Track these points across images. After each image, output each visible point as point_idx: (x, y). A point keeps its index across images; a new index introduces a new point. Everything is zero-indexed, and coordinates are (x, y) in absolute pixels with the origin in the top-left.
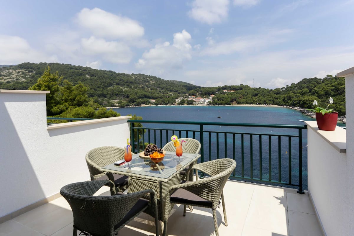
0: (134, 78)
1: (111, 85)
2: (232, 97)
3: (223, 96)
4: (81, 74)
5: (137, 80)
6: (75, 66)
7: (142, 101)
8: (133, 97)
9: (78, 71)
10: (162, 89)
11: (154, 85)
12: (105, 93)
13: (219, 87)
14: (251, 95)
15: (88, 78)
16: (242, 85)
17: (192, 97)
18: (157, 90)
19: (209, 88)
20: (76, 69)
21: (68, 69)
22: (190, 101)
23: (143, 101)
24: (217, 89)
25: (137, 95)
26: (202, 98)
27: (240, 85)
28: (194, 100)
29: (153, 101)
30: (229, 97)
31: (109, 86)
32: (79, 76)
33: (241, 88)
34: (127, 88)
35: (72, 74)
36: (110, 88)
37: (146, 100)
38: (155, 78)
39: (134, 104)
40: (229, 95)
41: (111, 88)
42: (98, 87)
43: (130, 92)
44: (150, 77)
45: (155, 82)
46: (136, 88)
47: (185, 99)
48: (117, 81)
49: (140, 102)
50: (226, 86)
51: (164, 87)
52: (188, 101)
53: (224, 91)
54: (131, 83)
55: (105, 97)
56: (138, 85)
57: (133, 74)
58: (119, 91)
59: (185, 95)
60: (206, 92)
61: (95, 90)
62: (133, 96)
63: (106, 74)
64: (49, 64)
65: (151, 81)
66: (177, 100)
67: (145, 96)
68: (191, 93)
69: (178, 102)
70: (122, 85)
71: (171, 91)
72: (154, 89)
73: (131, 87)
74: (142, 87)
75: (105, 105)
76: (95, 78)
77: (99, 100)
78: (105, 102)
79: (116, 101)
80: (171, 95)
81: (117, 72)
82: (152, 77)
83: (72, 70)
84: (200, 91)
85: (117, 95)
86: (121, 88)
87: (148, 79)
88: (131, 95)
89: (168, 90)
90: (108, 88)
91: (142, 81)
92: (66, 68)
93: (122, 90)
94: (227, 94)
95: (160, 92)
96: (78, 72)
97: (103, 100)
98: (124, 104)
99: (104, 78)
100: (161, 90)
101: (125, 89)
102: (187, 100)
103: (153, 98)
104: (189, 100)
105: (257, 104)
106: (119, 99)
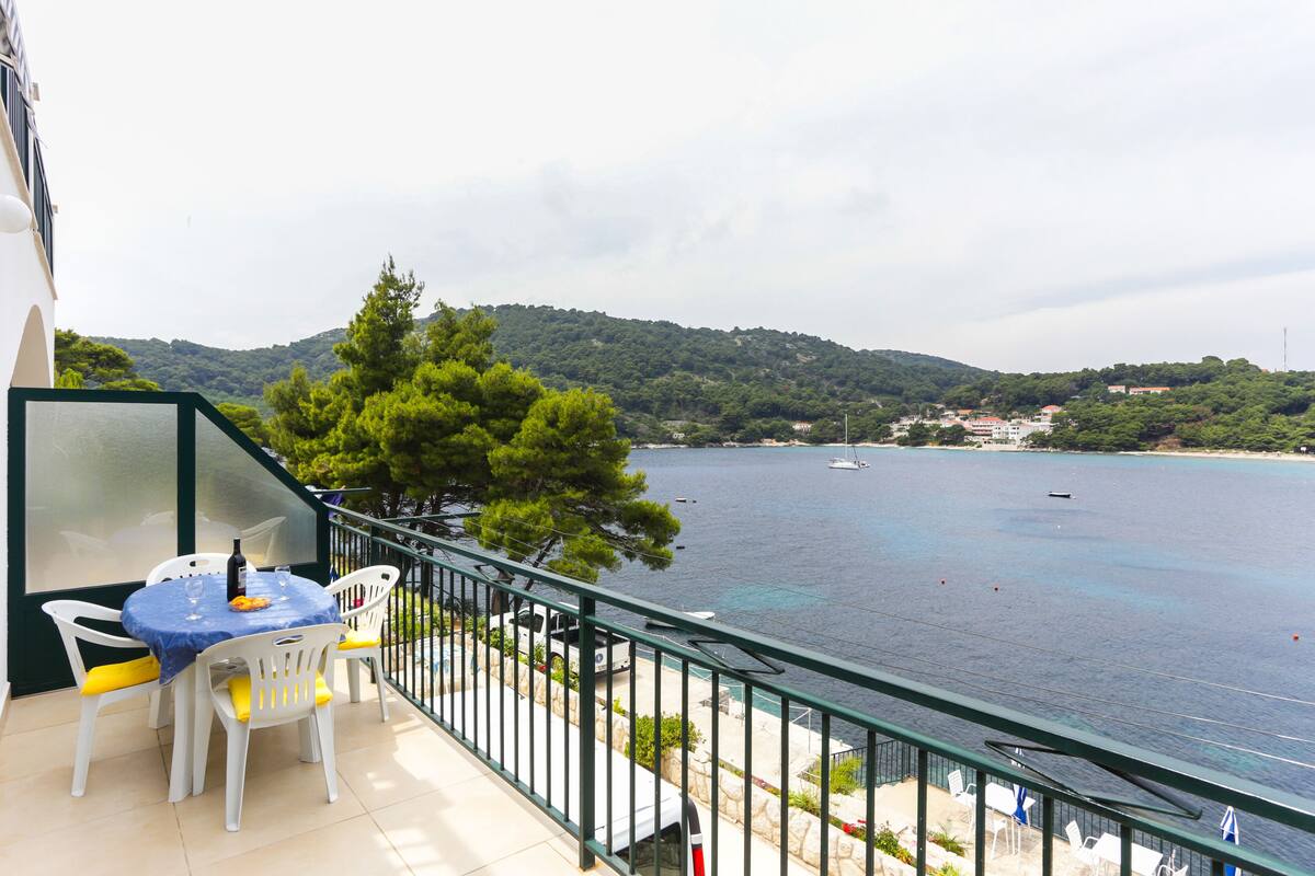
0: (739, 344)
1: (664, 369)
2: (1152, 416)
3: (1106, 409)
4: (578, 337)
5: (750, 353)
6: (562, 311)
7: (764, 426)
8: (734, 412)
9: (571, 325)
10: (841, 383)
11: (809, 368)
12: (645, 397)
13: (1085, 370)
14: (1261, 407)
15: (596, 347)
16: (1213, 363)
17: (957, 415)
18: (820, 385)
19: (1037, 376)
20: (566, 321)
21: (545, 321)
22: (950, 429)
23: (768, 426)
24: (1075, 380)
25: (749, 404)
26: (1004, 418)
27: (1200, 361)
28: (966, 424)
29: (807, 426)
30: (1133, 418)
31: (659, 374)
32: (573, 341)
33: (1207, 372)
34: (715, 379)
35: (553, 336)
36: (660, 379)
37: (779, 424)
38: (814, 342)
39: (737, 436)
40: (1137, 408)
41: (663, 379)
42: (625, 377)
43: (725, 393)
44: (795, 338)
45: (814, 357)
46: (746, 379)
47: (928, 423)
48: (684, 355)
49: (759, 430)
50: (1121, 367)
51: (847, 377)
52: (943, 432)
53: (1113, 389)
54: (731, 361)
55: (647, 409)
56: (754, 368)
57: (737, 331)
58: (688, 392)
59: (932, 408)
60: (1020, 396)
61: (615, 386)
62: (733, 407)
63: (650, 332)
64: (499, 307)
65: (798, 355)
66: (895, 426)
67: (775, 410)
68: (955, 398)
69: (899, 434)
70: (702, 371)
71: (875, 391)
72: (809, 385)
73: (728, 377)
74: (767, 376)
75: (643, 435)
76: (618, 347)
77: (628, 418)
78: (643, 427)
79: (678, 424)
80: (874, 406)
81: (685, 326)
82: (803, 338)
83: (554, 325)
84: (998, 391)
85: (682, 404)
86: (697, 379)
87: (788, 345)
88: (727, 403)
89: (861, 388)
90: (656, 382)
91: (769, 353)
92: (539, 319)
93: (698, 385)
94: (1127, 404)
95: (833, 394)
96: (572, 330)
97: (638, 419)
98: (702, 436)
99: (643, 347)
100: (836, 388)
101: (708, 383)
102: (935, 427)
103: (804, 418)
104: (945, 424)
105: (1298, 450)
106: (688, 419)
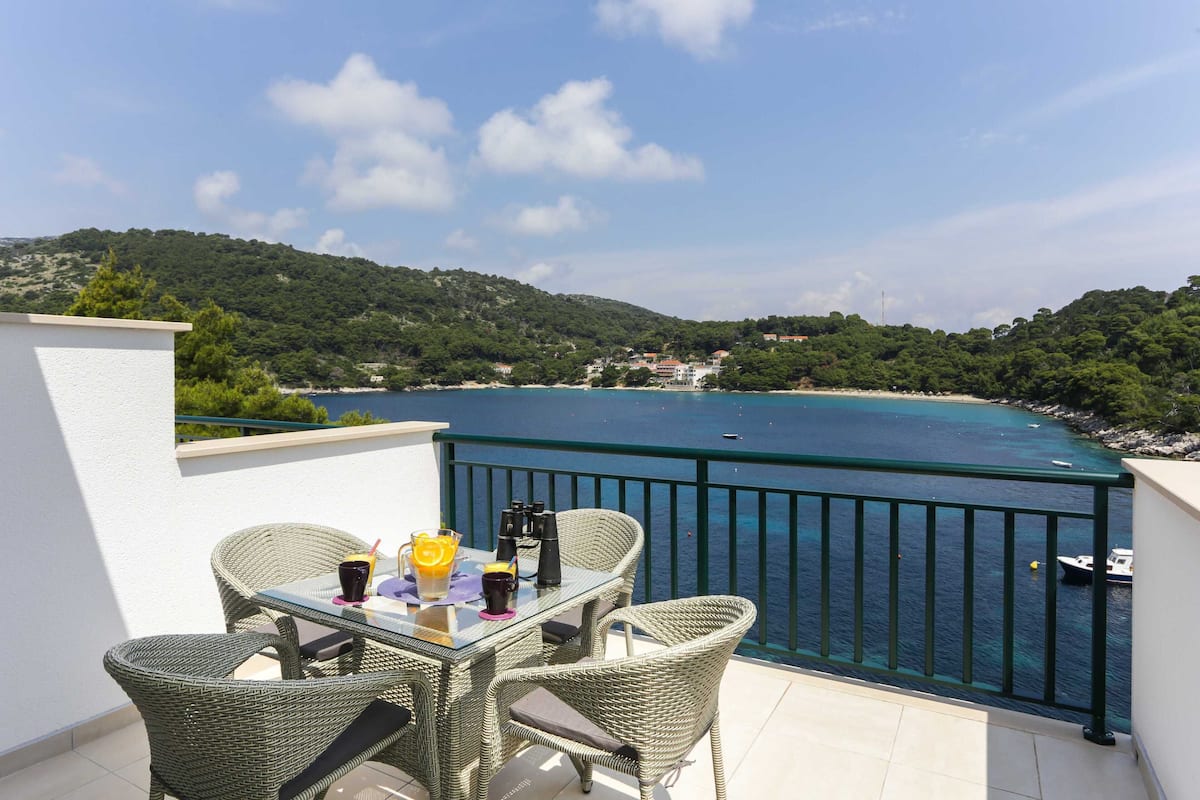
0: (439, 284)
1: (358, 308)
2: (795, 360)
3: (763, 354)
4: (261, 271)
5: (451, 294)
6: (240, 242)
7: (465, 368)
8: (434, 355)
9: (251, 258)
10: (538, 326)
11: (509, 311)
12: (339, 338)
13: (747, 320)
14: (868, 354)
15: (281, 283)
16: (836, 317)
17: (644, 358)
18: (519, 328)
19: (710, 324)
20: (246, 252)
21: (219, 251)
22: (637, 371)
23: (469, 369)
24: (739, 329)
25: (450, 346)
26: (683, 362)
27: (828, 315)
28: (653, 367)
29: (506, 369)
30: (782, 362)
31: (354, 314)
32: (255, 275)
33: (834, 325)
34: (415, 321)
35: (230, 269)
36: (356, 319)
37: (480, 366)
38: (513, 285)
39: (439, 378)
40: (785, 354)
41: (361, 319)
42: (316, 317)
43: (425, 335)
44: (494, 281)
45: (514, 301)
46: (444, 320)
47: (619, 366)
48: (380, 296)
49: (460, 373)
50: (772, 318)
51: (545, 320)
52: (631, 374)
53: (768, 337)
54: (430, 302)
55: (339, 350)
56: (453, 310)
57: (436, 272)
58: (386, 333)
59: (621, 351)
60: (698, 341)
61: (305, 325)
62: (434, 350)
63: (343, 269)
64: (158, 233)
65: (498, 298)
66: (590, 369)
67: (479, 352)
68: (642, 343)
69: (593, 375)
70: (398, 312)
71: (570, 334)
72: (508, 327)
73: (427, 319)
74: (468, 318)
75: (338, 379)
76: (307, 284)
77: (320, 360)
78: (338, 371)
79: (375, 366)
80: (570, 349)
81: (382, 263)
82: (503, 281)
83: (231, 257)
84: (676, 338)
85: (378, 344)
86: (395, 319)
87: (488, 288)
88: (426, 344)
89: (557, 331)
90: (351, 321)
91: (469, 295)
92: (212, 249)
93: (396, 326)
94: (778, 350)
95: (530, 336)
96: (252, 263)
97: (331, 362)
98: (402, 380)
99: (337, 285)
100: (534, 331)
101: (406, 323)
102: (625, 369)
103: (506, 361)
104: (635, 367)
105: (891, 390)
106: (385, 360)
